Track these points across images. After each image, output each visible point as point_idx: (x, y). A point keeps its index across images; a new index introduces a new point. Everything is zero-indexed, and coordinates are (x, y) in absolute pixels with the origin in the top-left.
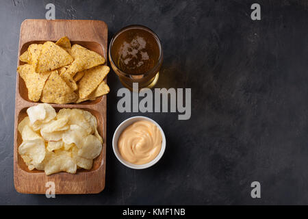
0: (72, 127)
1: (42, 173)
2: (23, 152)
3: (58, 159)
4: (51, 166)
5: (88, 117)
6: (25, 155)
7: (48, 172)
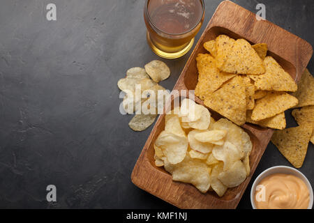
0: (228, 144)
1: (168, 175)
2: (160, 144)
3: (195, 170)
4: (183, 173)
5: (245, 141)
6: (160, 147)
7: (176, 177)
